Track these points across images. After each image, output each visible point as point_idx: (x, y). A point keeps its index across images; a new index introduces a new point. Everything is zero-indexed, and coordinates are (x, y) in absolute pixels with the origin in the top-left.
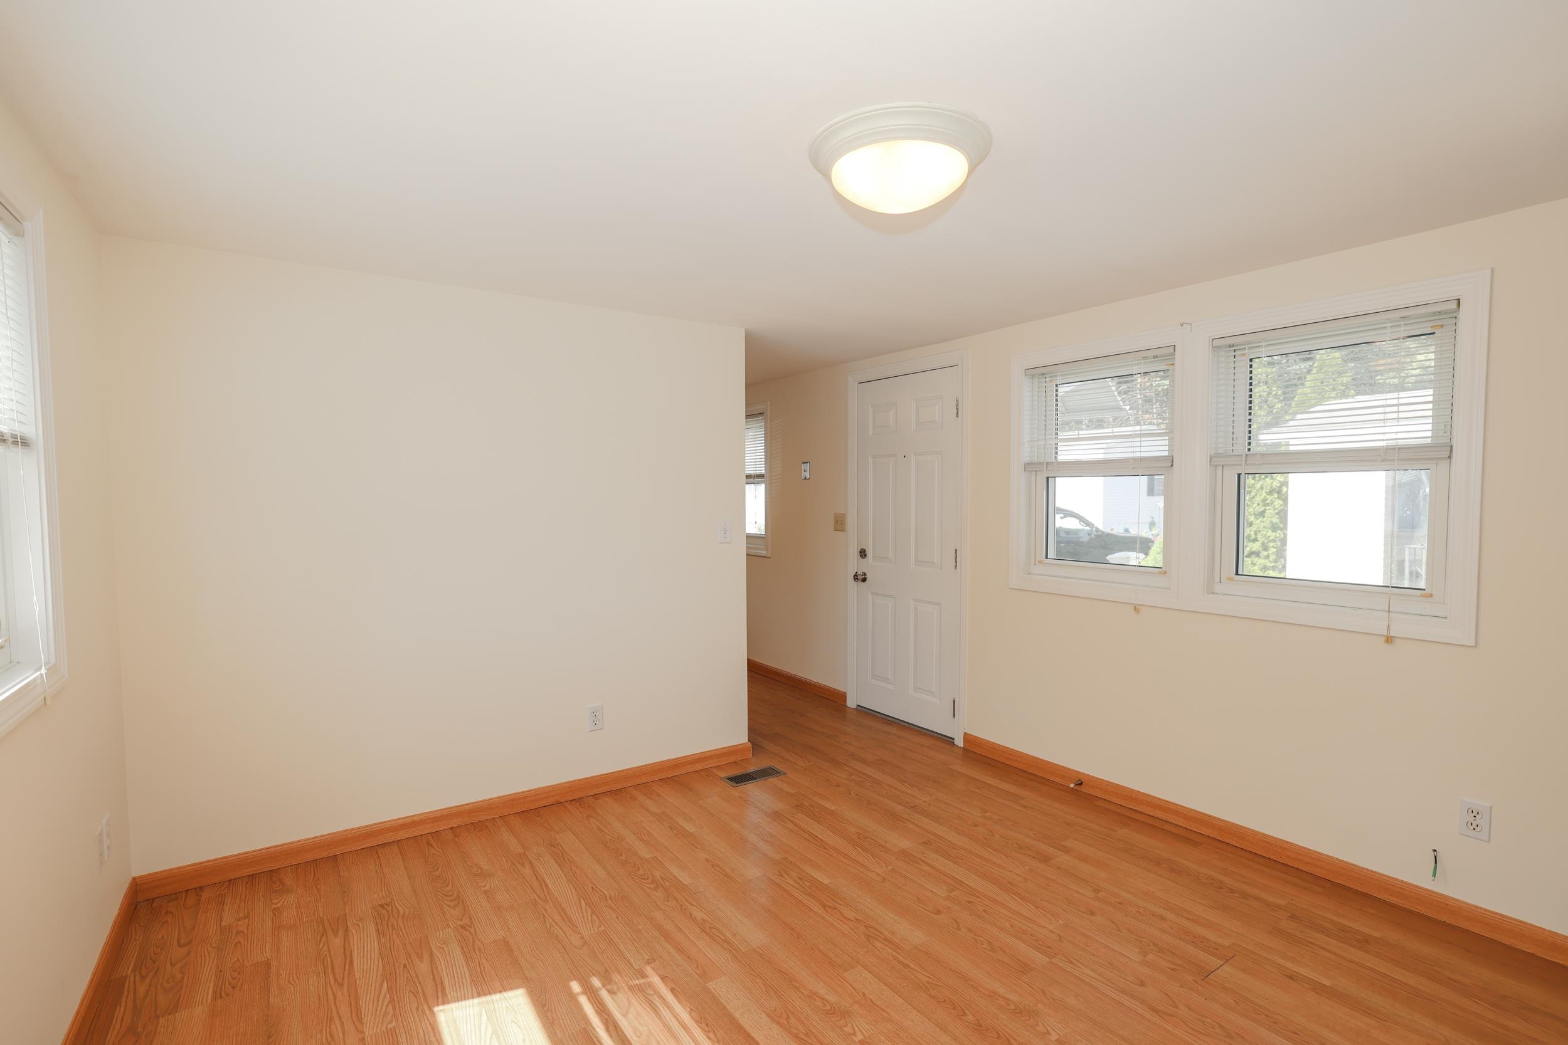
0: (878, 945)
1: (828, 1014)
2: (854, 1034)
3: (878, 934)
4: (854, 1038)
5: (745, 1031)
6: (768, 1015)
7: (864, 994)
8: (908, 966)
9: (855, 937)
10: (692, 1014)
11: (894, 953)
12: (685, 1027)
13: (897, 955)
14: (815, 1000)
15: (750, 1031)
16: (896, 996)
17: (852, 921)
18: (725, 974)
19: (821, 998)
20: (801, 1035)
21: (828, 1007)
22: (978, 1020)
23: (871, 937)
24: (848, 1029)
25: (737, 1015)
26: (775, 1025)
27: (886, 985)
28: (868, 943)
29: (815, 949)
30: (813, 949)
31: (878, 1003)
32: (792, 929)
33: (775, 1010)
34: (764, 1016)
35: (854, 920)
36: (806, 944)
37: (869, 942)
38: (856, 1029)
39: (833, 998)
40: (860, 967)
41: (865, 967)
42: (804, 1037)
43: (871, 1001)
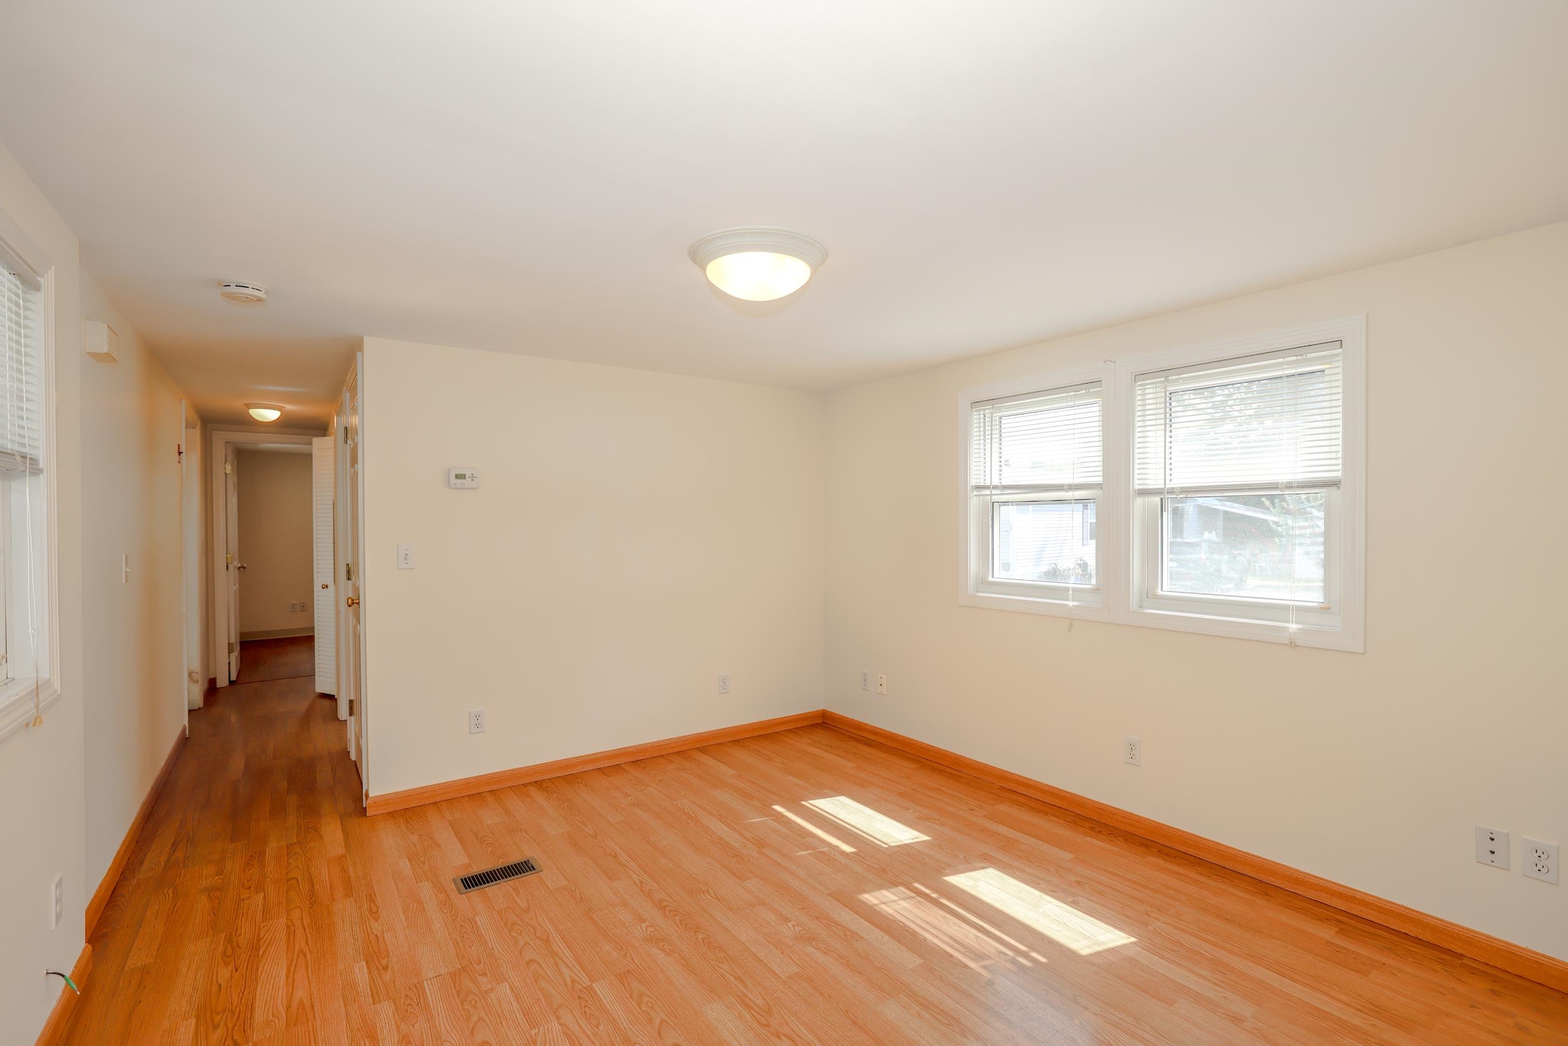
0: (760, 1002)
1: (814, 939)
2: (794, 926)
3: (757, 1015)
4: (794, 924)
5: (876, 927)
6: (861, 937)
7: (782, 953)
8: (736, 978)
9: (785, 1012)
10: (923, 938)
11: (745, 991)
12: (924, 929)
13: (744, 990)
14: (825, 948)
15: (873, 927)
16: (755, 952)
17: (784, 1035)
18: (911, 970)
19: (820, 950)
20: (834, 925)
21: (813, 943)
22: (695, 935)
23: (765, 1012)
24: (798, 929)
25: (887, 938)
26: (855, 931)
27: (762, 961)
28: (770, 1004)
29: (827, 997)
30: (830, 997)
31: (771, 946)
32: (855, 1023)
33: (857, 941)
34: (866, 937)
35: (783, 1037)
36: (838, 1003)
37: (769, 1006)
38: (792, 929)
39: (809, 949)
40: (783, 977)
41: (778, 977)
42: (832, 924)
43: (777, 949)
